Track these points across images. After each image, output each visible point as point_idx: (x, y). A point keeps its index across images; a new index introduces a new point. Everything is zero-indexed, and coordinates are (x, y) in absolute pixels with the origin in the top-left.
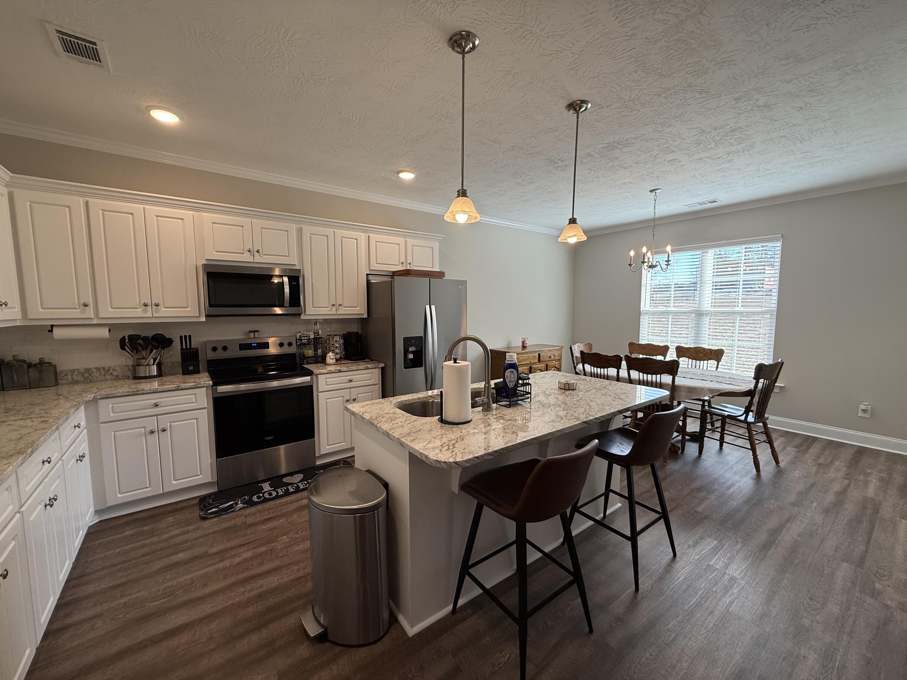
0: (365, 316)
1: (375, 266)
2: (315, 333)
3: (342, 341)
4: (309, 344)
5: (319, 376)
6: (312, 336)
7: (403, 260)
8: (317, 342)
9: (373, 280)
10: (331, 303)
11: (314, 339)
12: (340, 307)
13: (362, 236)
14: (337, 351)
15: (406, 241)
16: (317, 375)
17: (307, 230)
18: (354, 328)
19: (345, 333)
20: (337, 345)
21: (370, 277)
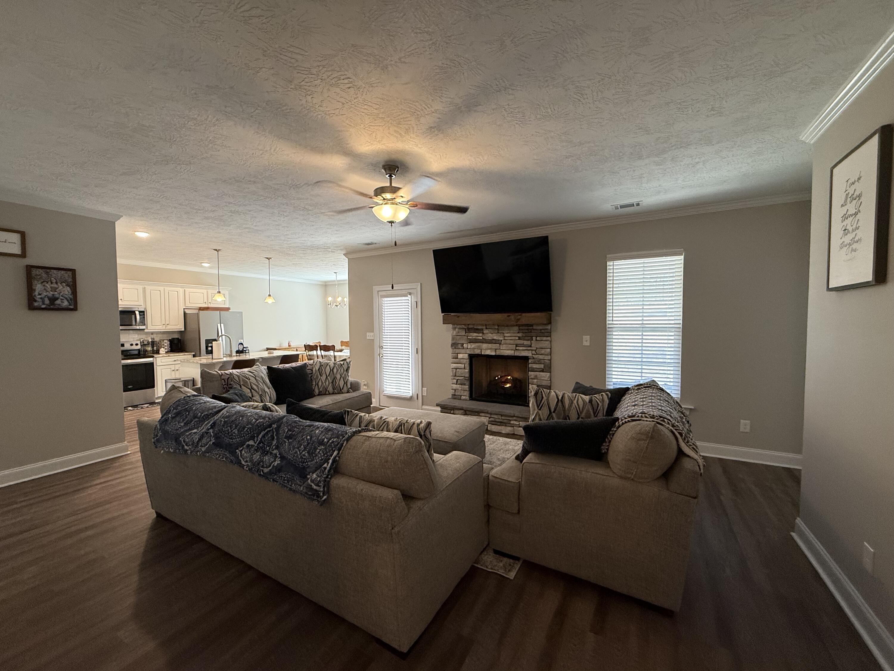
0: (183, 330)
1: (188, 305)
2: (152, 339)
3: (169, 343)
4: (148, 344)
5: (157, 358)
6: (150, 340)
7: (206, 301)
8: (153, 343)
9: (187, 311)
10: (163, 323)
11: (151, 342)
12: (168, 326)
13: (181, 290)
14: (166, 348)
15: (207, 292)
16: (156, 358)
17: (148, 288)
18: (176, 336)
19: (171, 338)
20: (166, 345)
21: (186, 310)
